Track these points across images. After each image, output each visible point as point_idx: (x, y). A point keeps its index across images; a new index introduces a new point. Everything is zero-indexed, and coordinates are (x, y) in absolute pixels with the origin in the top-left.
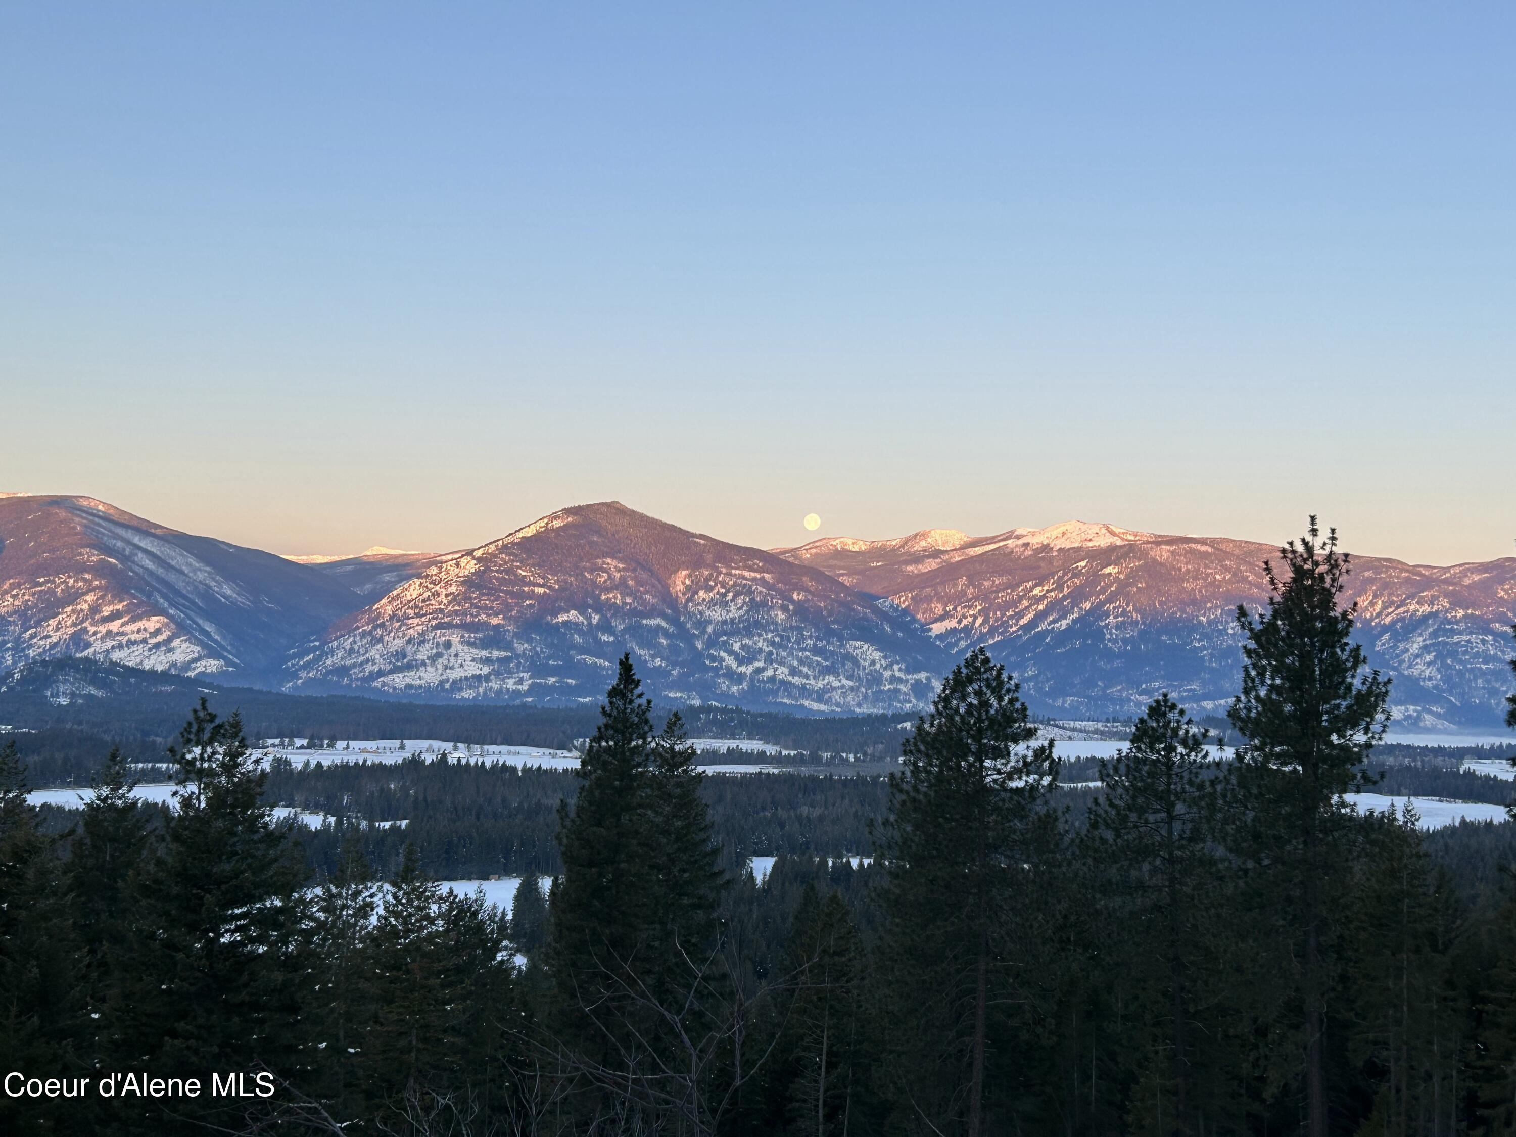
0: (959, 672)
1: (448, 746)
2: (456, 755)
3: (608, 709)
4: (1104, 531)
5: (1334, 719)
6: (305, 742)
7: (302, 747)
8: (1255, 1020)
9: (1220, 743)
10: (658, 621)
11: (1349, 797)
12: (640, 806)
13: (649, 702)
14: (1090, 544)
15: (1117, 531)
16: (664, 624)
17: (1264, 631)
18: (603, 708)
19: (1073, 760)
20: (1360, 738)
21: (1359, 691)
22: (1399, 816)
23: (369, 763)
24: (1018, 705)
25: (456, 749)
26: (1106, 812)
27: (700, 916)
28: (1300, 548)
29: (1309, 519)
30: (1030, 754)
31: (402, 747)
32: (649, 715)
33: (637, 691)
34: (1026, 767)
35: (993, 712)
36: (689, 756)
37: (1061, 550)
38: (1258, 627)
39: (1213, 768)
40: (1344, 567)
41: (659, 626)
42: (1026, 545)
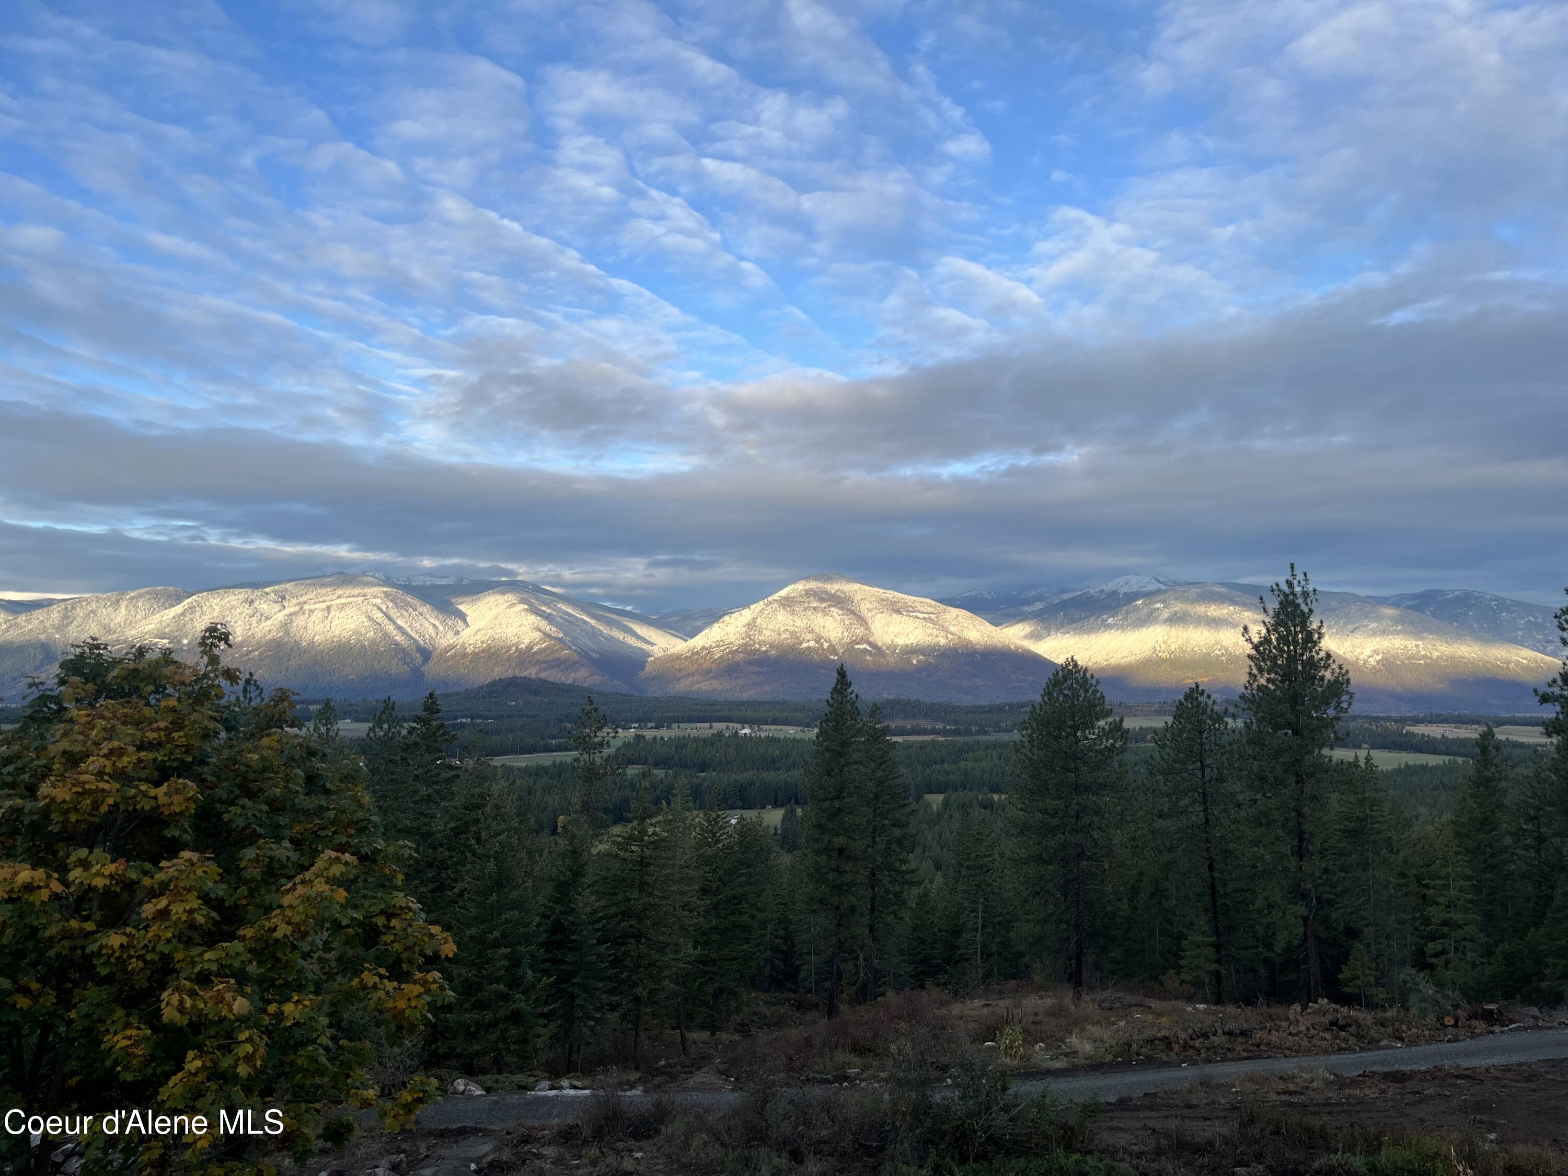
0: (1057, 673)
1: (739, 726)
2: (743, 731)
3: (831, 701)
4: (1153, 580)
5: (1313, 699)
6: (653, 724)
7: (652, 728)
8: (1267, 898)
9: (1234, 717)
10: (865, 646)
11: (1326, 751)
12: (855, 763)
13: (857, 696)
14: (1144, 589)
15: (1162, 580)
16: (869, 648)
17: (1261, 643)
18: (827, 701)
19: (1137, 729)
20: (1331, 712)
21: (1329, 681)
22: (1362, 763)
23: (692, 736)
24: (1098, 695)
25: (743, 728)
26: (1159, 764)
27: (897, 832)
28: (1285, 587)
29: (1289, 566)
30: (1107, 727)
31: (711, 727)
32: (858, 704)
33: (849, 690)
34: (1106, 734)
35: (1081, 699)
36: (886, 731)
37: (1125, 594)
38: (1256, 640)
39: (1231, 734)
40: (1312, 597)
41: (865, 649)
42: (1102, 591)
